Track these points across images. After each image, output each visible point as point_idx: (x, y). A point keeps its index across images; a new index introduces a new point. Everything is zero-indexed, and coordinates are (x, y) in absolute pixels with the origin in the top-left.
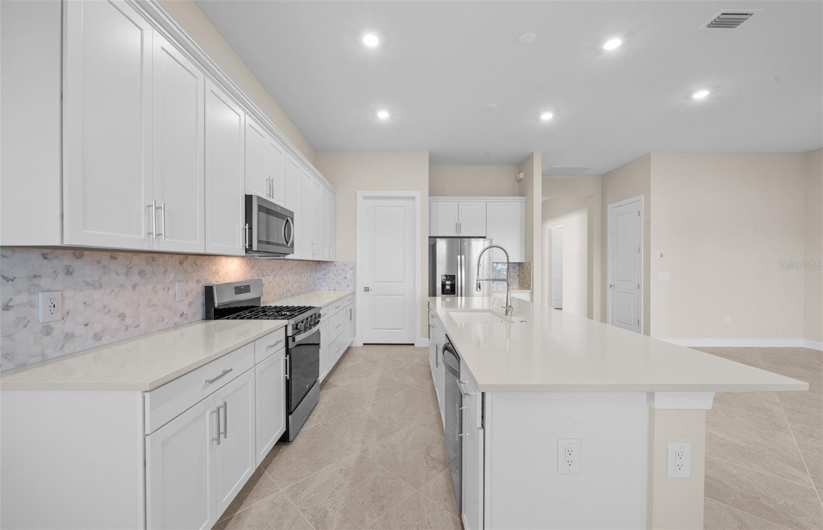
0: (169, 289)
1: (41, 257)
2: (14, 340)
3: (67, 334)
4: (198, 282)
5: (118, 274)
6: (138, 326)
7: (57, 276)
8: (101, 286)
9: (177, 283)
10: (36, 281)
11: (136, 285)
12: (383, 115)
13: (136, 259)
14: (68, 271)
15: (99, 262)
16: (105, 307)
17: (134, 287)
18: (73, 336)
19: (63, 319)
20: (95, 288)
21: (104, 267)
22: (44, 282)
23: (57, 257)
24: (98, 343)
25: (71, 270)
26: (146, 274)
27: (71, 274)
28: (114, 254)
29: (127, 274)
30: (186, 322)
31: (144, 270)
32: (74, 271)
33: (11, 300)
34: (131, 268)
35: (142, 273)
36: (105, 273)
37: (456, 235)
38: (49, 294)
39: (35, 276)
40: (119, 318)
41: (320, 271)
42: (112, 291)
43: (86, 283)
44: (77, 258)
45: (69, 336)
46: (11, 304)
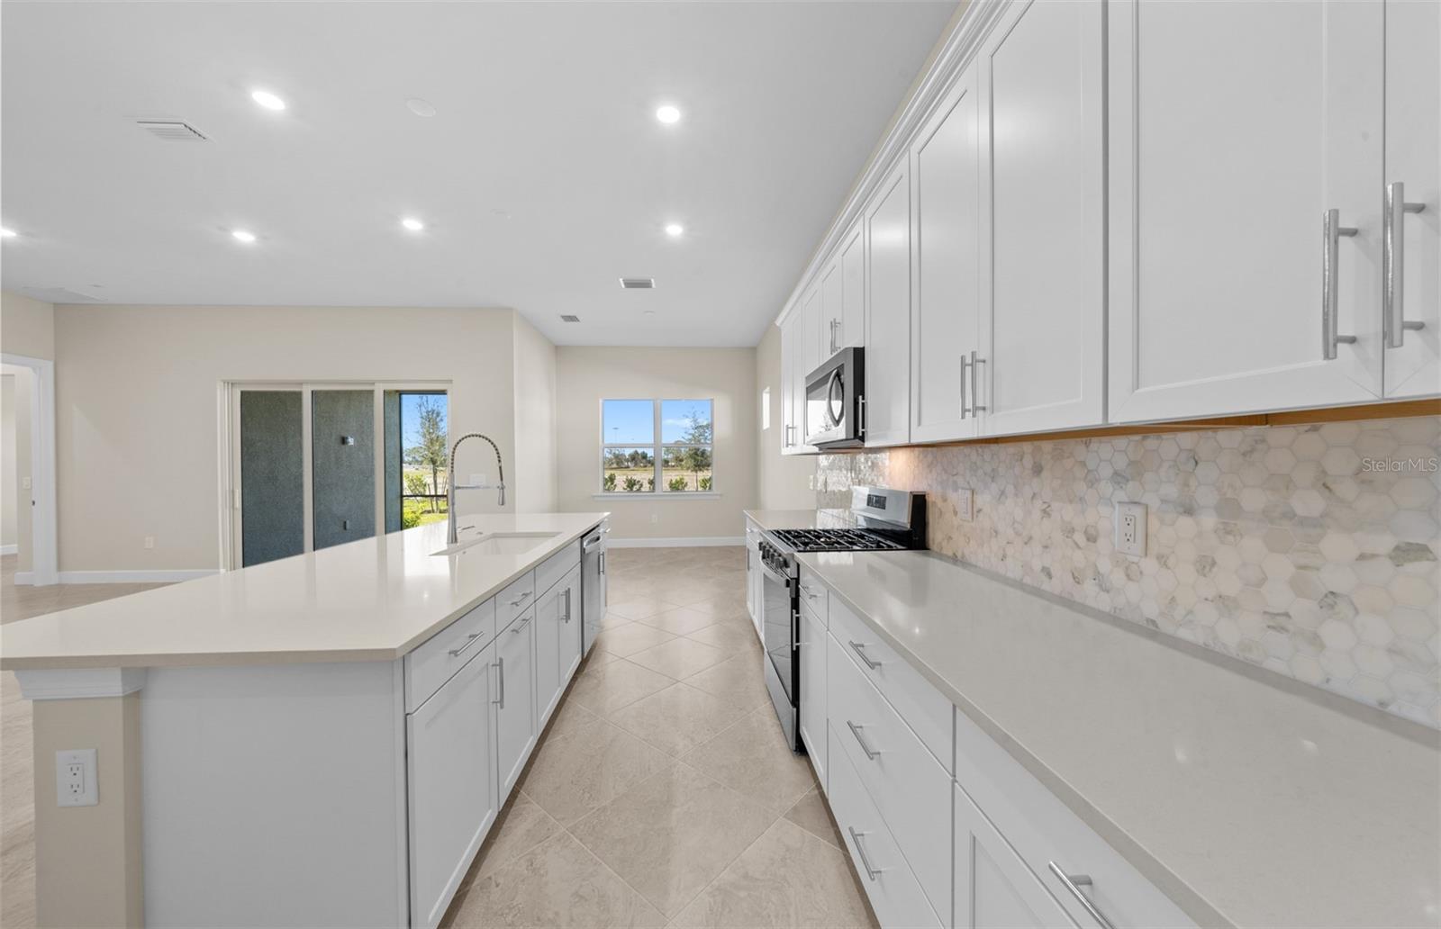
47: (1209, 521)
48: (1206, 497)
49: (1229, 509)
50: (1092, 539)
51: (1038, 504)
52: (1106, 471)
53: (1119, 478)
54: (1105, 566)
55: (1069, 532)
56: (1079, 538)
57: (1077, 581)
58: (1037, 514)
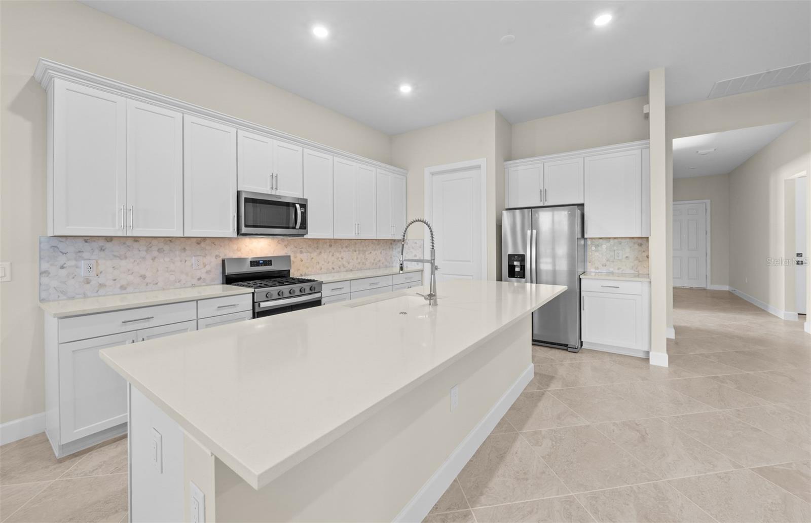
0: (186, 261)
1: (84, 242)
2: (66, 284)
3: (100, 284)
4: (217, 256)
5: (140, 251)
6: (157, 284)
7: (93, 252)
8: (126, 258)
9: (193, 257)
10: (80, 254)
11: (155, 258)
12: (406, 89)
13: (155, 242)
14: (101, 249)
15: (124, 243)
16: (129, 270)
17: (154, 259)
18: (105, 286)
19: (97, 275)
20: (121, 259)
21: (128, 246)
22: (86, 255)
23: (94, 241)
24: (124, 292)
25: (103, 248)
26: (164, 251)
27: (104, 250)
28: (136, 239)
29: (147, 251)
30: (204, 284)
31: (162, 248)
32: (105, 249)
33: (65, 264)
34: (151, 247)
35: (160, 250)
36: (129, 250)
37: (541, 204)
38: (88, 262)
39: (80, 252)
40: (141, 278)
41: (395, 249)
42: (135, 261)
43: (115, 256)
44: (108, 241)
45: (101, 285)
46: (65, 266)
47: (357, 252)
48: (357, 249)
49: (359, 250)
50: (342, 259)
51: (331, 254)
52: (344, 246)
53: (346, 247)
54: (344, 263)
55: (338, 258)
56: (340, 259)
57: (340, 268)
58: (330, 256)
